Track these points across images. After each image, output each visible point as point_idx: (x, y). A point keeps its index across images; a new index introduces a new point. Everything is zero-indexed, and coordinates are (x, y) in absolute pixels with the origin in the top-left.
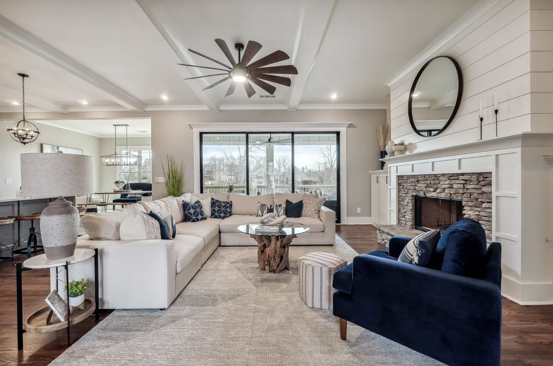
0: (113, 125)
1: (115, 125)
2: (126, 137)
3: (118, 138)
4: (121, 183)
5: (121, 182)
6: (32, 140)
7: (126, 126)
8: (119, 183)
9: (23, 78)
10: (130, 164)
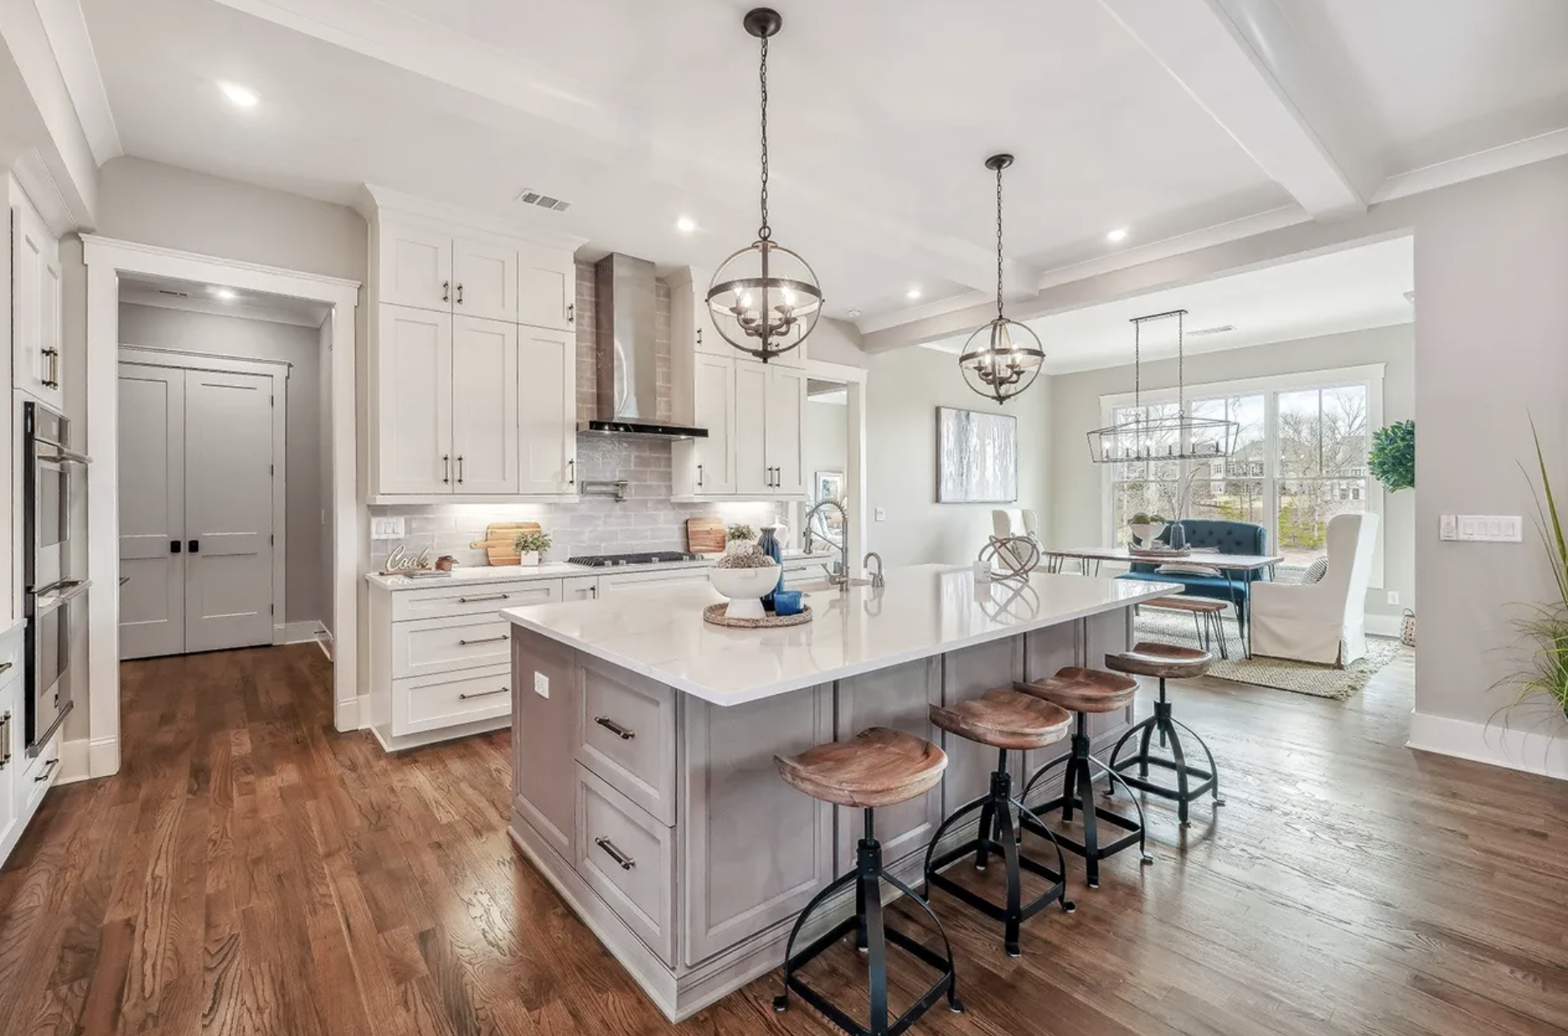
0: (1131, 320)
1: (1137, 320)
2: (1178, 355)
3: (1143, 364)
4: (1155, 524)
5: (1153, 520)
6: (1020, 386)
7: (1178, 313)
8: (1148, 523)
9: (999, 172)
10: (1148, 454)
